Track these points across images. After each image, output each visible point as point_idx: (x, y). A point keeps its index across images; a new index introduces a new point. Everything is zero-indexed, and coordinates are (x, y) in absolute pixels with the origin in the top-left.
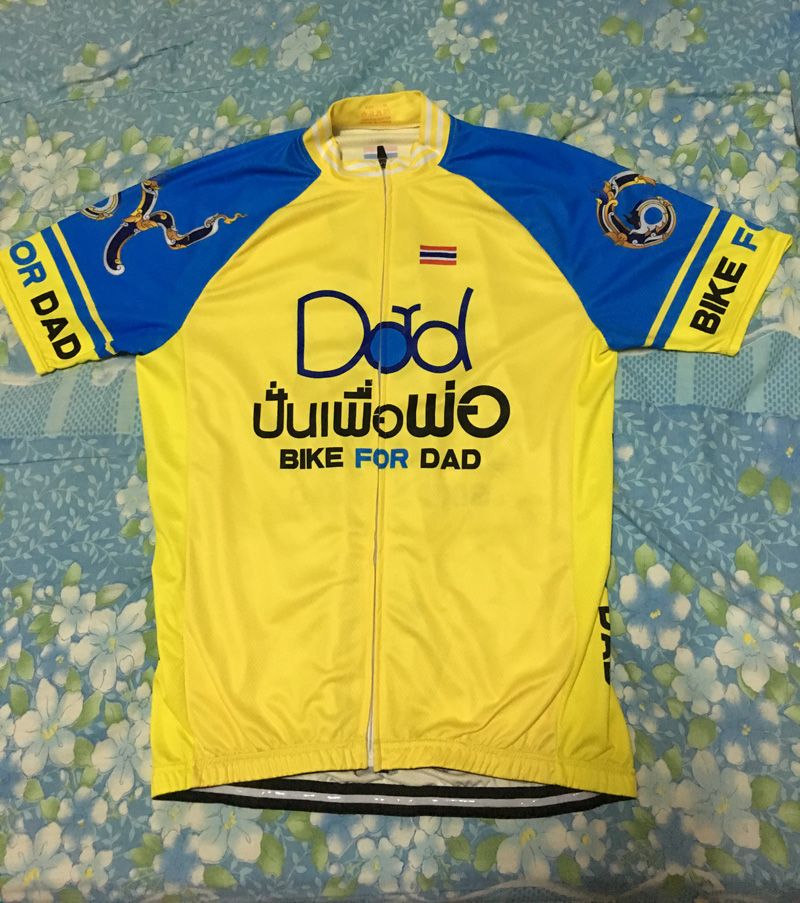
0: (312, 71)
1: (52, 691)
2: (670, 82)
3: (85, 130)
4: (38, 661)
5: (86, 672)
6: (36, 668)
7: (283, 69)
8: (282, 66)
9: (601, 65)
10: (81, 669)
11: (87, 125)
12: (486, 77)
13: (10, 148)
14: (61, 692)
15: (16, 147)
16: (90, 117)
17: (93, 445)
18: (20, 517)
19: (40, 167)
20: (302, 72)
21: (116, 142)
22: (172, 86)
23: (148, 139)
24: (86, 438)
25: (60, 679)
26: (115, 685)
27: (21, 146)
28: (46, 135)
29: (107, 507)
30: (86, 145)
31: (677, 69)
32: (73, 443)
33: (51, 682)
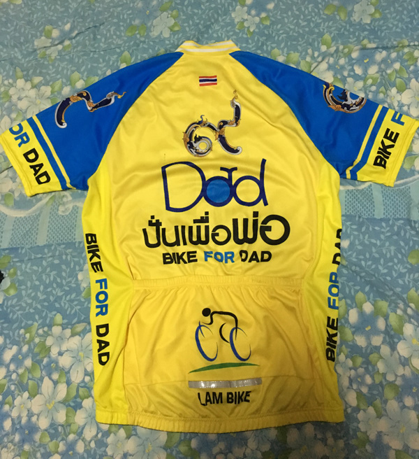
0: (170, 37)
1: (51, 383)
2: (363, 40)
3: (49, 74)
4: (42, 368)
5: (69, 372)
6: (41, 370)
7: (155, 37)
8: (154, 35)
9: (325, 31)
10: (66, 371)
11: (50, 72)
12: (264, 38)
13: (8, 86)
14: (56, 383)
15: (11, 85)
16: (51, 67)
17: (64, 248)
18: (26, 289)
19: (26, 97)
20: (165, 39)
21: (67, 82)
22: (95, 48)
23: (85, 79)
24: (59, 245)
25: (55, 376)
26: (84, 379)
27: (14, 85)
28: (27, 78)
29: (73, 282)
30: (51, 83)
31: (366, 33)
32: (53, 248)
33: (50, 379)
